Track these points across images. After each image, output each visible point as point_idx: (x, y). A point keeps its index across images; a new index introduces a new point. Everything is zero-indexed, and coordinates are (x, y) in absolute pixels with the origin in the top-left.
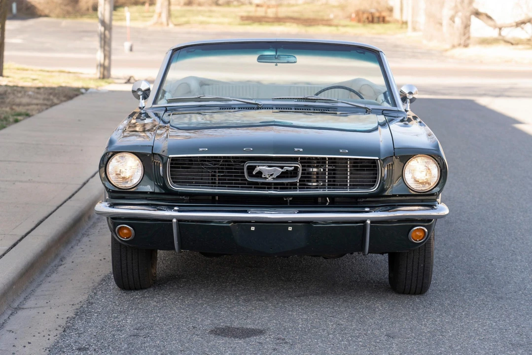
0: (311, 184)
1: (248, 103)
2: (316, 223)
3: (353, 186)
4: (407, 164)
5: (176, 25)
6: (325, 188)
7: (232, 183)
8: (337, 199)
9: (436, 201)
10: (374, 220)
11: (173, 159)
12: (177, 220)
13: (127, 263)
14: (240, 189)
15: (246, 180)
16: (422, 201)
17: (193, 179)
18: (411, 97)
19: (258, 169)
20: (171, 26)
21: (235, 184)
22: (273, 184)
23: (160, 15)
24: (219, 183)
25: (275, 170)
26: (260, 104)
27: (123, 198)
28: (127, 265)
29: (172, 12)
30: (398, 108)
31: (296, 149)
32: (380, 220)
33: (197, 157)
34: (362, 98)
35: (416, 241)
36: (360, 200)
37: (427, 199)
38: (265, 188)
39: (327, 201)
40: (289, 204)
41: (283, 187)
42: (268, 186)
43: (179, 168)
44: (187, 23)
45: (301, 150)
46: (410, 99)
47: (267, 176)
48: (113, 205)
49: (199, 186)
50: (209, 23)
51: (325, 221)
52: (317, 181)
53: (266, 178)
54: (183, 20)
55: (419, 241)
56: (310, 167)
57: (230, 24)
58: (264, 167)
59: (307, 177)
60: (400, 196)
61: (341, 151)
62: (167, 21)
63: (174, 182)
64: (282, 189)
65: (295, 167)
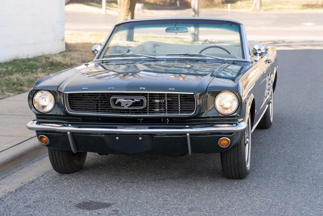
0: (154, 110)
1: (150, 57)
2: (155, 135)
3: (182, 111)
4: (216, 97)
5: (265, 10)
6: (166, 113)
7: (106, 110)
8: (174, 120)
9: (238, 121)
10: (192, 133)
11: (70, 94)
12: (70, 132)
13: (56, 158)
14: (111, 113)
15: (111, 108)
16: (229, 121)
17: (83, 107)
18: (260, 52)
19: (118, 100)
20: (262, 11)
21: (108, 110)
22: (130, 110)
23: (256, 5)
24: (101, 110)
25: (129, 101)
26: (157, 58)
27: (44, 118)
28: (56, 159)
29: (263, 3)
30: (245, 59)
31: (141, 88)
32: (197, 133)
33: (86, 93)
34: (230, 53)
35: (223, 146)
36: (187, 120)
37: (231, 119)
38: (125, 113)
39: (167, 121)
40: (141, 122)
41: (137, 112)
42: (127, 111)
43: (74, 100)
44: (272, 9)
45: (144, 88)
46: (259, 54)
47: (124, 105)
48: (38, 123)
49: (87, 111)
50: (282, 9)
51: (161, 133)
52: (160, 108)
53: (123, 107)
54: (270, 7)
55: (225, 146)
56: (154, 99)
57: (295, 9)
58: (122, 100)
59: (152, 105)
60: (213, 117)
61: (170, 89)
62: (260, 8)
63: (72, 109)
64: (136, 113)
65: (141, 99)
